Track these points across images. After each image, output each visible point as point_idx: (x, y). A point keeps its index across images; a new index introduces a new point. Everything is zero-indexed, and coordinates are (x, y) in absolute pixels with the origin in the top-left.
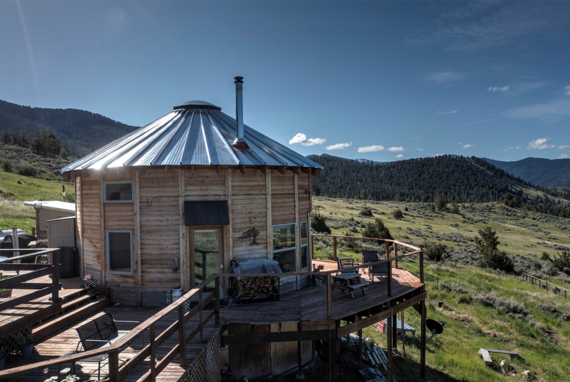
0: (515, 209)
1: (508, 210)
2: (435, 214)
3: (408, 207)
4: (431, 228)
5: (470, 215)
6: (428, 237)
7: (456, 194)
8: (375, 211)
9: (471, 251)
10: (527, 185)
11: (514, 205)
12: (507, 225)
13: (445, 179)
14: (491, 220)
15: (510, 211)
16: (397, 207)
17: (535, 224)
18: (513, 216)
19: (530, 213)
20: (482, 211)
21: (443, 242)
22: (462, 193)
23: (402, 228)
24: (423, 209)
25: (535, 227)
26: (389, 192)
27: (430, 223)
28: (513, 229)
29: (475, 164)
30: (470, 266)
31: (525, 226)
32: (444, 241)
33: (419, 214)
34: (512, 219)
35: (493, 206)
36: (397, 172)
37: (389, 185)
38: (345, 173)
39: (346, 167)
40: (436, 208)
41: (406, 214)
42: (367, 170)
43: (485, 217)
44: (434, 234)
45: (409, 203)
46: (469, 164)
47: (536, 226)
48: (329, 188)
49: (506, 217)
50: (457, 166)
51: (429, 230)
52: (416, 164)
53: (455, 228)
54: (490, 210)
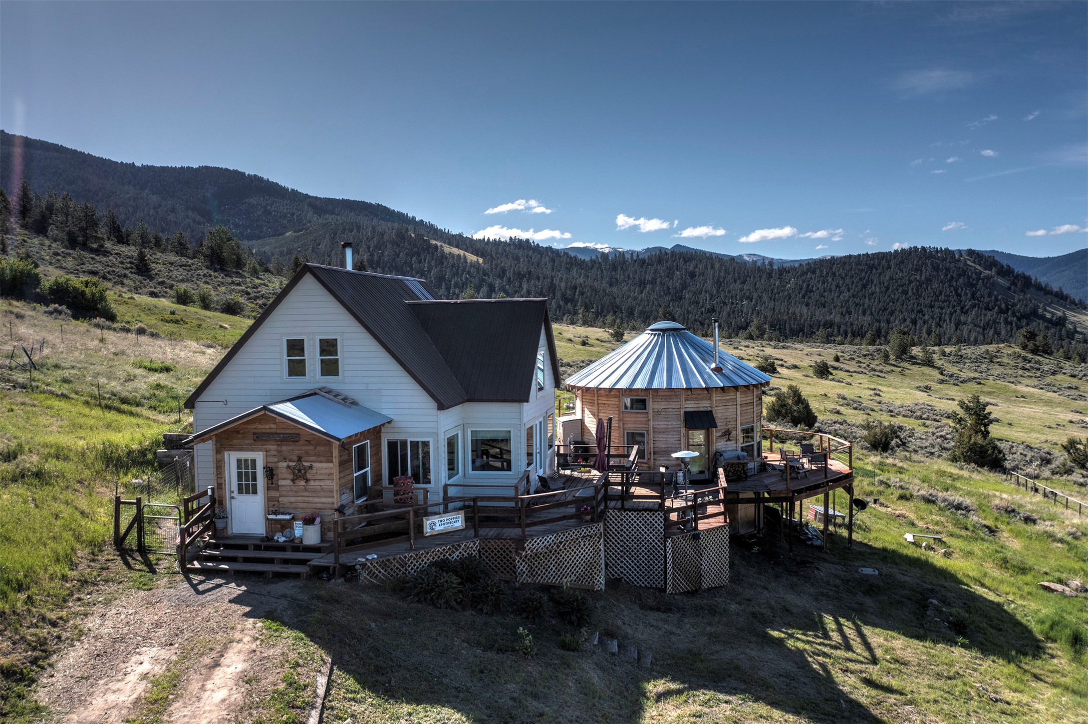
0: (1039, 358)
1: (1025, 359)
2: (888, 368)
3: (840, 354)
4: (879, 395)
5: (954, 370)
6: (873, 410)
7: (933, 324)
8: (780, 362)
9: (941, 436)
10: (1076, 305)
11: (1038, 350)
12: (1022, 389)
13: (913, 293)
14: (991, 378)
15: (1030, 362)
16: (820, 355)
17: (1074, 385)
18: (1034, 371)
19: (1067, 365)
20: (977, 361)
21: (898, 421)
22: (945, 321)
23: (828, 395)
24: (867, 358)
25: (1073, 392)
26: (802, 320)
27: (878, 384)
28: (1032, 396)
29: (973, 265)
30: (935, 459)
31: (1055, 389)
32: (900, 418)
33: (860, 367)
34: (1031, 377)
35: (998, 352)
36: (818, 282)
37: (804, 306)
38: (719, 283)
39: (720, 272)
40: (891, 357)
41: (835, 368)
42: (761, 277)
43: (981, 372)
44: (883, 406)
45: (841, 347)
46: (961, 265)
47: (1076, 388)
48: (688, 312)
49: (1020, 372)
50: (936, 268)
51: (877, 398)
52: (857, 265)
53: (923, 393)
54: (991, 359)
